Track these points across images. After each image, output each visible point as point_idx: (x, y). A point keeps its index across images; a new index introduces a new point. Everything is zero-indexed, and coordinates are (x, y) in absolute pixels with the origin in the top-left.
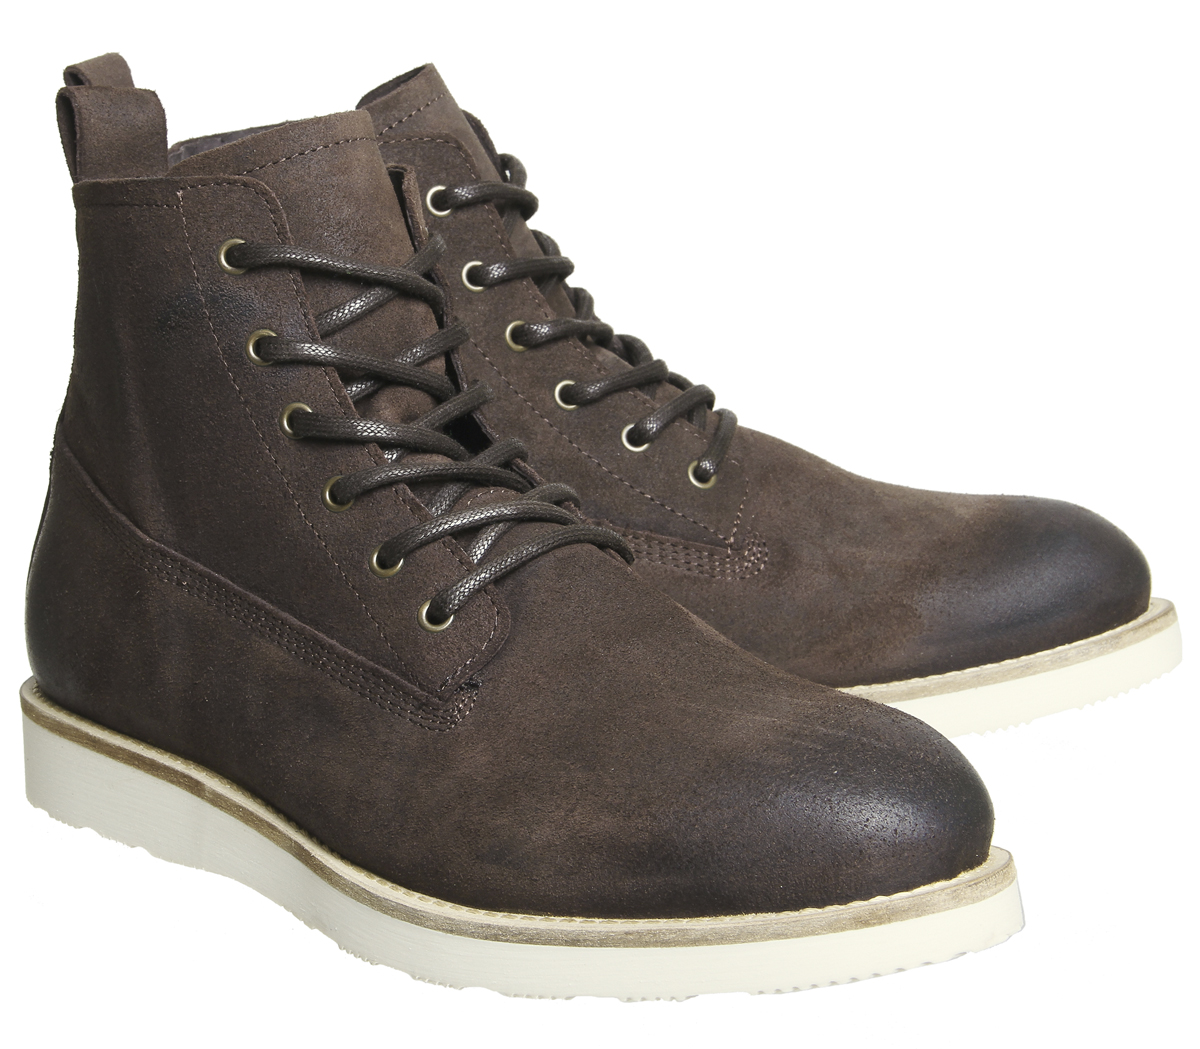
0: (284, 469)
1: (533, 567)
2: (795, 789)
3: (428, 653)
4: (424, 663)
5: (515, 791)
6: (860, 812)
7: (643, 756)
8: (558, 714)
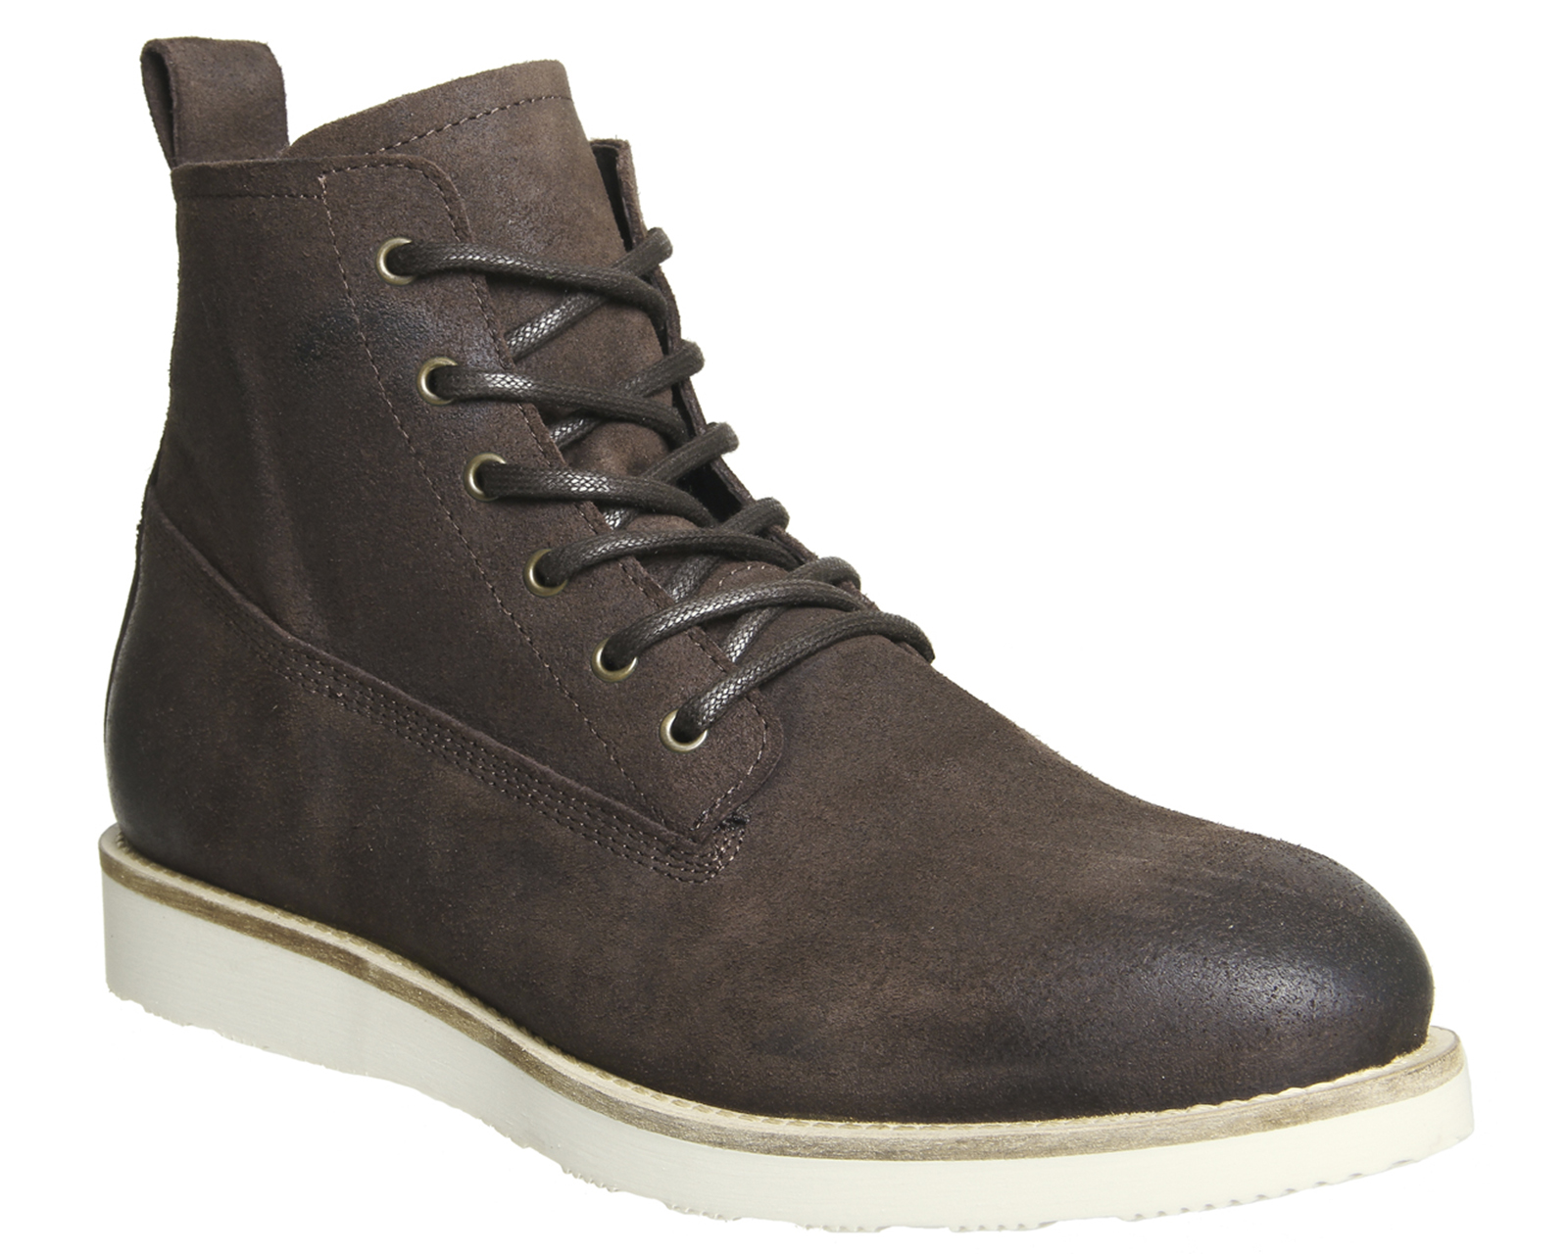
0: (471, 541)
1: (811, 667)
2: (1179, 949)
3: (676, 781)
4: (671, 793)
5: (802, 959)
6: (1266, 978)
7: (971, 910)
8: (853, 857)
